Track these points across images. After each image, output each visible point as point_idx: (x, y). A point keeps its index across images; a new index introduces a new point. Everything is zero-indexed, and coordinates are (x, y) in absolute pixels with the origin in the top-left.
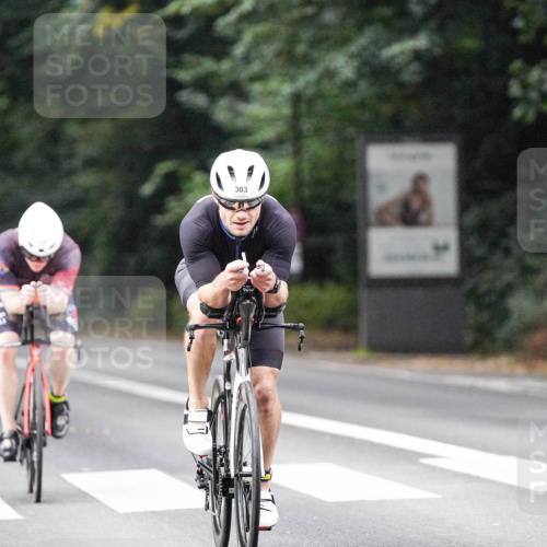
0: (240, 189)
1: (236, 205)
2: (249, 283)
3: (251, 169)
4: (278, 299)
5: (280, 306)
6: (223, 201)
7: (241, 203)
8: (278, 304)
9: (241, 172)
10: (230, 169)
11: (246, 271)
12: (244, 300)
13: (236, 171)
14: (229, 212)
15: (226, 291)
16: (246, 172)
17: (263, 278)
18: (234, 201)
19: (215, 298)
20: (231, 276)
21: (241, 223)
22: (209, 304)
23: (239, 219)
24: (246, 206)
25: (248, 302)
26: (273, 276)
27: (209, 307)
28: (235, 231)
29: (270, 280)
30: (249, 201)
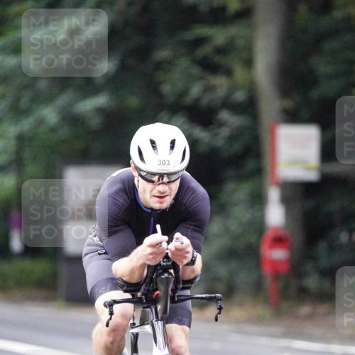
0: (163, 163)
1: (156, 178)
2: (167, 257)
3: (173, 143)
4: (193, 271)
5: (195, 278)
6: (143, 174)
7: (161, 176)
8: (192, 276)
9: (163, 145)
10: (153, 142)
11: (165, 245)
12: (162, 274)
13: (158, 144)
14: (150, 186)
15: (143, 265)
16: (169, 145)
17: (180, 251)
18: (154, 174)
19: (132, 272)
20: (149, 250)
21: (161, 197)
22: (125, 279)
23: (160, 192)
24: (166, 179)
25: (166, 275)
26: (190, 249)
27: (125, 282)
28: (155, 204)
29: (188, 252)
30: (169, 175)
